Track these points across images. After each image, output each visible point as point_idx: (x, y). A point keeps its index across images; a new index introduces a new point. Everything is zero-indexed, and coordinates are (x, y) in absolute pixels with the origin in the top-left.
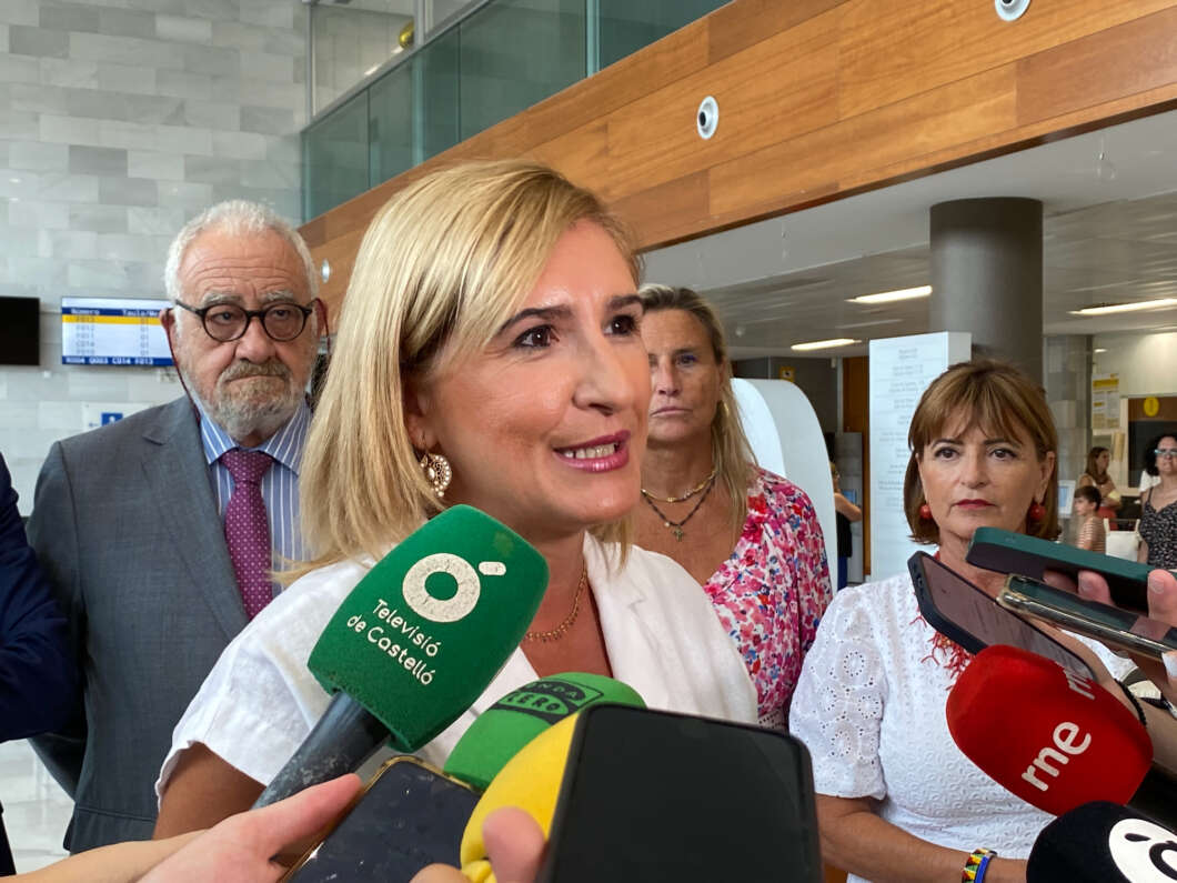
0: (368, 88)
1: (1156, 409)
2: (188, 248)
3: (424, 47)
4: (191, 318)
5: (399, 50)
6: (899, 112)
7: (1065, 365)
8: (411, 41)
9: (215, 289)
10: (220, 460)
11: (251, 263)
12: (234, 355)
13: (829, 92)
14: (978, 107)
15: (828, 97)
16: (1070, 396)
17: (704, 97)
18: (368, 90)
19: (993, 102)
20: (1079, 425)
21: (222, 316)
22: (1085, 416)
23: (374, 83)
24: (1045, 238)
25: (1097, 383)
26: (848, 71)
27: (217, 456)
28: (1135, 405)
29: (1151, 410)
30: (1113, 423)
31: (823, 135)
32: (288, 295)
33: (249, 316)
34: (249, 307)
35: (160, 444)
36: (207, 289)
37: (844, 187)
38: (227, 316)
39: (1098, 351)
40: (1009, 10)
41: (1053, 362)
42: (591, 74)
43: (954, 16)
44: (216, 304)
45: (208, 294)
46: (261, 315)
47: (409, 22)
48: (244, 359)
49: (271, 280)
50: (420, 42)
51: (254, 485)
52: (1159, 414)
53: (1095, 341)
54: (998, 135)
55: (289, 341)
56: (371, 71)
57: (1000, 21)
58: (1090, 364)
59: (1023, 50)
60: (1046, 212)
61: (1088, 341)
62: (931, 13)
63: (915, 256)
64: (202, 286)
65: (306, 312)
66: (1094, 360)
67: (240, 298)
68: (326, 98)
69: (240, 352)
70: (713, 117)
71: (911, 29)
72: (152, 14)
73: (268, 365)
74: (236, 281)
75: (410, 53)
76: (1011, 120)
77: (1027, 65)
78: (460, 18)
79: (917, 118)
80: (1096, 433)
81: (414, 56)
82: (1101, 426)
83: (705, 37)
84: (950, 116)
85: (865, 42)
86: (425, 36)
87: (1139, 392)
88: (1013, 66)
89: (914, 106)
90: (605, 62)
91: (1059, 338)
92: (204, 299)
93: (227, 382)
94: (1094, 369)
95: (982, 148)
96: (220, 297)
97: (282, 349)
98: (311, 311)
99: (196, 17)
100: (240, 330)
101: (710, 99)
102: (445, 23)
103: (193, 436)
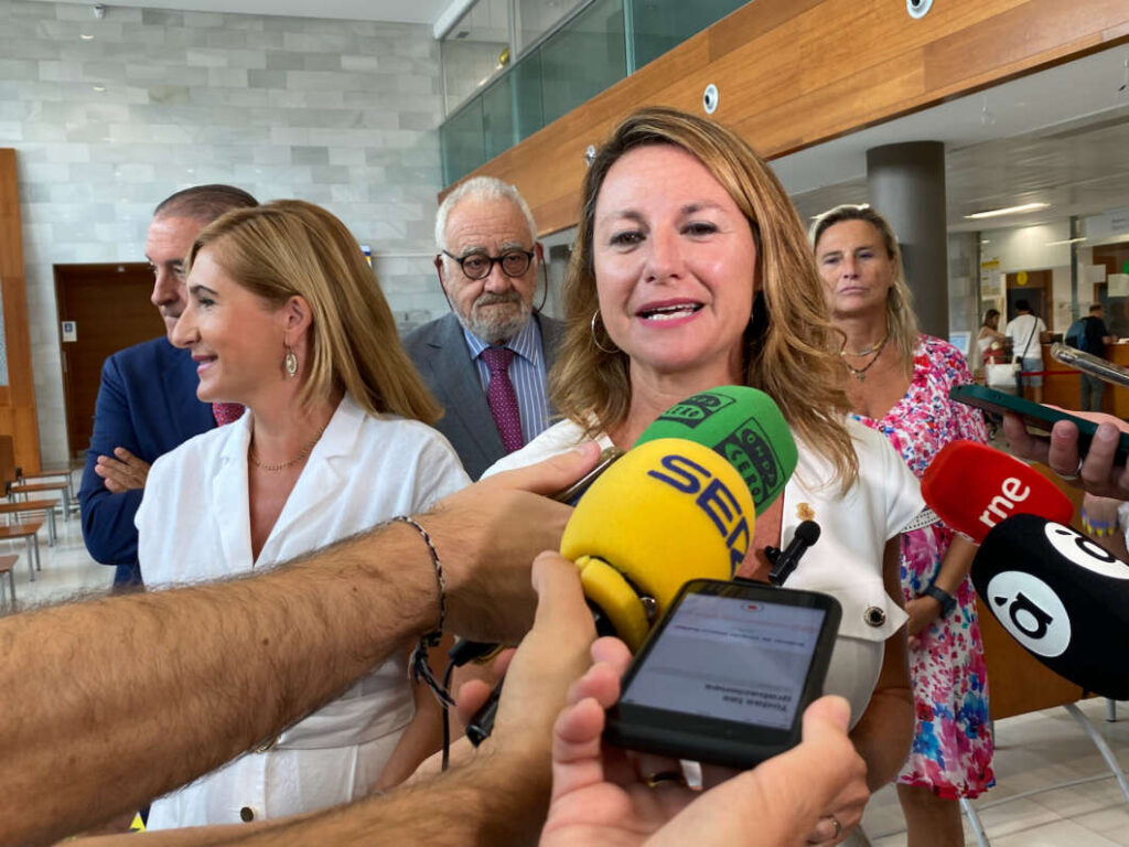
0: (480, 95)
1: (1025, 278)
2: (449, 213)
3: (517, 64)
4: (455, 264)
5: (500, 67)
6: (841, 87)
7: (961, 254)
8: (508, 60)
9: (469, 243)
10: (480, 356)
11: (492, 221)
12: (483, 289)
13: (792, 77)
14: (898, 80)
15: (793, 79)
16: (965, 274)
17: (708, 84)
18: (481, 95)
19: (906, 77)
20: (972, 293)
21: (475, 262)
22: (976, 288)
23: (486, 90)
24: (948, 167)
25: (984, 264)
26: (807, 61)
27: (477, 353)
28: (1011, 278)
29: (1022, 281)
30: (996, 291)
31: (790, 106)
32: (518, 245)
33: (492, 262)
34: (493, 254)
35: (439, 348)
36: (464, 244)
37: (806, 141)
38: (477, 262)
39: (985, 242)
40: (918, 11)
41: (953, 252)
42: (629, 74)
43: (878, 18)
44: (470, 254)
45: (465, 248)
46: (500, 260)
47: (506, 47)
48: (490, 292)
49: (505, 235)
50: (514, 61)
51: (504, 372)
52: (1028, 281)
53: (982, 236)
54: (912, 99)
55: (520, 277)
56: (482, 83)
57: (912, 19)
58: (979, 251)
59: (929, 38)
60: (947, 150)
61: (977, 235)
62: (863, 16)
63: (856, 185)
64: (461, 243)
65: (530, 256)
66: (982, 248)
67: (485, 249)
68: (454, 103)
69: (488, 287)
70: (714, 98)
71: (848, 29)
72: (339, 55)
73: (507, 296)
74: (483, 237)
75: (508, 68)
76: (921, 88)
77: (931, 49)
78: (539, 43)
79: (856, 90)
80: (984, 298)
81: (510, 71)
82: (987, 294)
83: (706, 43)
84: (878, 88)
85: (817, 39)
86: (518, 56)
87: (1013, 269)
88: (920, 51)
89: (852, 82)
90: (640, 63)
91: (958, 235)
92: (462, 251)
93: (479, 306)
94: (982, 255)
95: (901, 108)
96: (472, 249)
97: (515, 282)
98: (533, 255)
99: (367, 55)
100: (487, 271)
101: (712, 86)
102: (529, 47)
103: (460, 340)
